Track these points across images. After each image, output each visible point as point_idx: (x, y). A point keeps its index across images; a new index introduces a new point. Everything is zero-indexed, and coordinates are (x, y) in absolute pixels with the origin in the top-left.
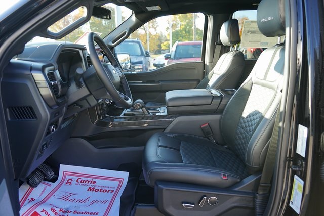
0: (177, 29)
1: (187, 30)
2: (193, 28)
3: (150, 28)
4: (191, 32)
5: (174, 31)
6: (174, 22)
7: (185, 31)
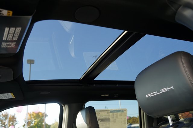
0: (32, 125)
1: (39, 125)
2: (43, 123)
3: (10, 125)
4: (42, 127)
5: (29, 126)
6: (30, 120)
7: (38, 126)
